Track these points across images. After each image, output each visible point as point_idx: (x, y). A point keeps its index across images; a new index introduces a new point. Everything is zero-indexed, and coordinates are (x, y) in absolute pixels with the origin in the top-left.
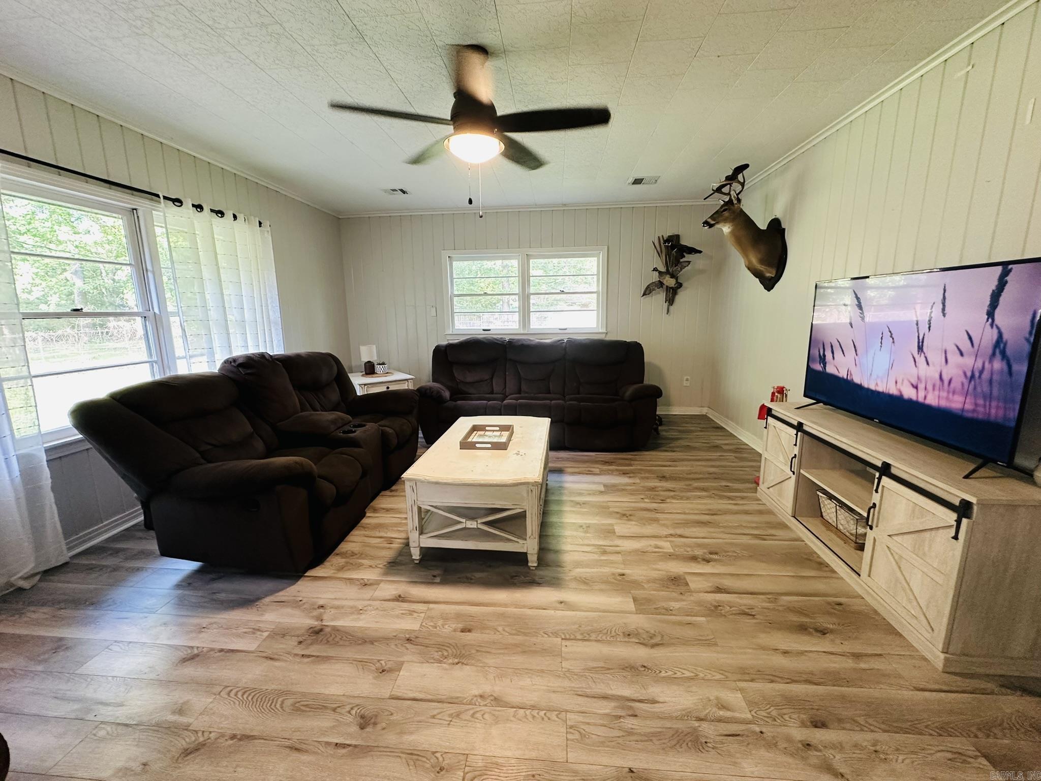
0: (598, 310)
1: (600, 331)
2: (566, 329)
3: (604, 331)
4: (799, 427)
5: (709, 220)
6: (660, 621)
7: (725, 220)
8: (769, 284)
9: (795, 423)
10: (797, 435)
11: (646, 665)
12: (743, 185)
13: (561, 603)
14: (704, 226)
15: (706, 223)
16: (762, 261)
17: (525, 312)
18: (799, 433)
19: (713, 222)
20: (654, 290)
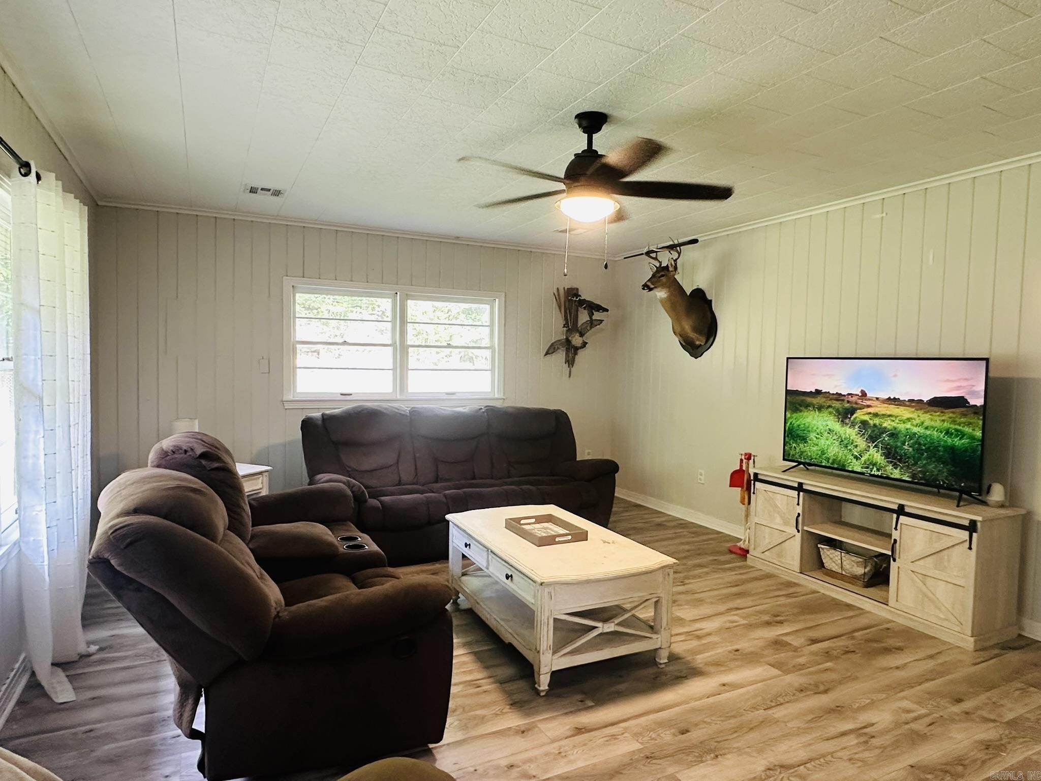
0: (492, 370)
1: (496, 396)
2: (453, 394)
3: (501, 396)
4: (800, 488)
5: (649, 284)
6: (806, 674)
7: (663, 286)
8: (694, 349)
9: (796, 485)
10: (799, 495)
11: (838, 705)
12: (679, 254)
13: (724, 685)
14: (643, 289)
15: (645, 286)
16: (696, 329)
17: (401, 368)
18: (801, 494)
19: (652, 286)
20: (558, 348)
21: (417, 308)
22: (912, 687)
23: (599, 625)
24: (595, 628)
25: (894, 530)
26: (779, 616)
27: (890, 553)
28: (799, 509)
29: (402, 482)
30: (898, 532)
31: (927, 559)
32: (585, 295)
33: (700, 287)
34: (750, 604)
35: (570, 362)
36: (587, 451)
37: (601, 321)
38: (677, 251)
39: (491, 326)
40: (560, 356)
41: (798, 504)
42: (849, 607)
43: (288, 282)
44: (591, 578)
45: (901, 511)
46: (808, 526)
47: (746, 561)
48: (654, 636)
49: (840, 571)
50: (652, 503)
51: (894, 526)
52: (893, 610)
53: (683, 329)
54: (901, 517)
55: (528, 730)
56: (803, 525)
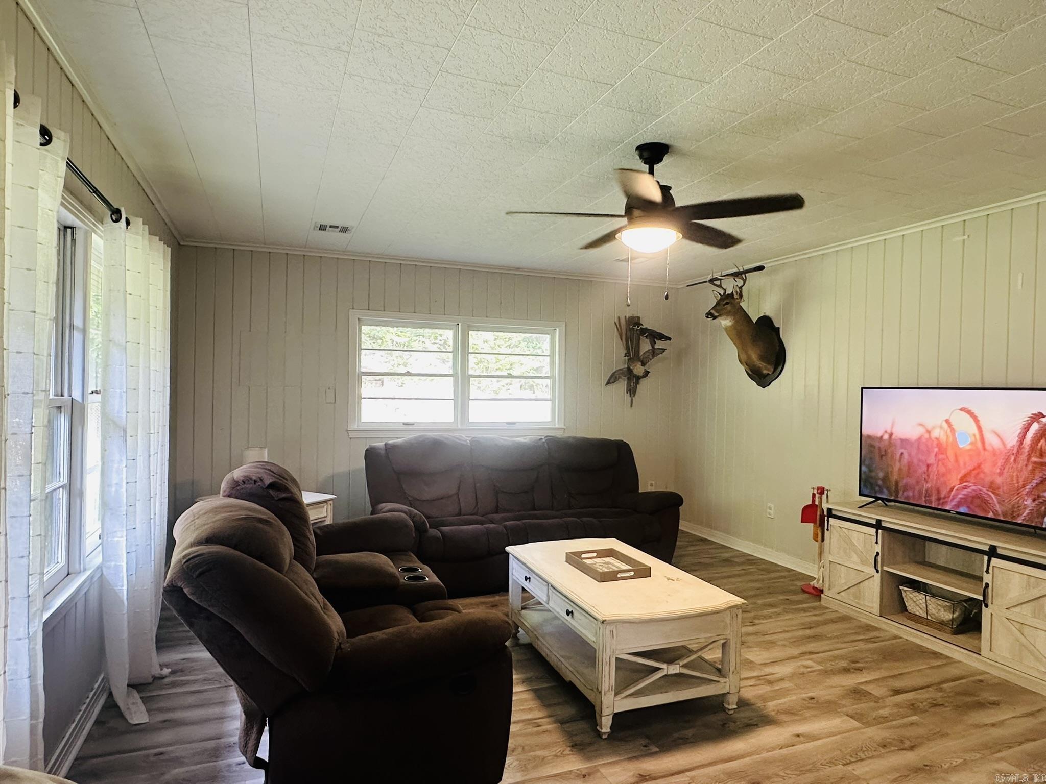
0: (552, 400)
1: (557, 426)
2: (514, 423)
3: (562, 426)
4: (878, 525)
5: (713, 312)
7: (728, 314)
8: (762, 378)
9: (874, 522)
10: (877, 533)
11: (926, 764)
12: (745, 281)
13: (798, 736)
14: (707, 317)
15: (709, 315)
16: (762, 358)
17: (462, 399)
18: (880, 531)
19: (716, 314)
20: (620, 377)
21: (478, 339)
22: (1010, 747)
23: (664, 666)
24: (658, 669)
25: (985, 573)
26: (857, 662)
27: (981, 598)
28: (878, 548)
29: (462, 513)
30: (990, 576)
31: (1024, 606)
32: (647, 324)
33: (767, 314)
34: (827, 648)
35: (632, 391)
36: (650, 482)
37: (664, 350)
38: (742, 279)
39: (552, 355)
40: (621, 386)
41: (877, 543)
42: (936, 655)
43: (354, 315)
44: (655, 617)
45: (993, 552)
46: (888, 566)
47: (820, 600)
48: (722, 680)
49: (924, 615)
50: (718, 538)
51: (985, 569)
52: (985, 659)
53: (749, 357)
54: (993, 559)
55: (590, 774)
56: (882, 565)
